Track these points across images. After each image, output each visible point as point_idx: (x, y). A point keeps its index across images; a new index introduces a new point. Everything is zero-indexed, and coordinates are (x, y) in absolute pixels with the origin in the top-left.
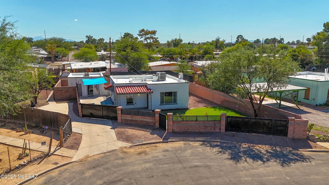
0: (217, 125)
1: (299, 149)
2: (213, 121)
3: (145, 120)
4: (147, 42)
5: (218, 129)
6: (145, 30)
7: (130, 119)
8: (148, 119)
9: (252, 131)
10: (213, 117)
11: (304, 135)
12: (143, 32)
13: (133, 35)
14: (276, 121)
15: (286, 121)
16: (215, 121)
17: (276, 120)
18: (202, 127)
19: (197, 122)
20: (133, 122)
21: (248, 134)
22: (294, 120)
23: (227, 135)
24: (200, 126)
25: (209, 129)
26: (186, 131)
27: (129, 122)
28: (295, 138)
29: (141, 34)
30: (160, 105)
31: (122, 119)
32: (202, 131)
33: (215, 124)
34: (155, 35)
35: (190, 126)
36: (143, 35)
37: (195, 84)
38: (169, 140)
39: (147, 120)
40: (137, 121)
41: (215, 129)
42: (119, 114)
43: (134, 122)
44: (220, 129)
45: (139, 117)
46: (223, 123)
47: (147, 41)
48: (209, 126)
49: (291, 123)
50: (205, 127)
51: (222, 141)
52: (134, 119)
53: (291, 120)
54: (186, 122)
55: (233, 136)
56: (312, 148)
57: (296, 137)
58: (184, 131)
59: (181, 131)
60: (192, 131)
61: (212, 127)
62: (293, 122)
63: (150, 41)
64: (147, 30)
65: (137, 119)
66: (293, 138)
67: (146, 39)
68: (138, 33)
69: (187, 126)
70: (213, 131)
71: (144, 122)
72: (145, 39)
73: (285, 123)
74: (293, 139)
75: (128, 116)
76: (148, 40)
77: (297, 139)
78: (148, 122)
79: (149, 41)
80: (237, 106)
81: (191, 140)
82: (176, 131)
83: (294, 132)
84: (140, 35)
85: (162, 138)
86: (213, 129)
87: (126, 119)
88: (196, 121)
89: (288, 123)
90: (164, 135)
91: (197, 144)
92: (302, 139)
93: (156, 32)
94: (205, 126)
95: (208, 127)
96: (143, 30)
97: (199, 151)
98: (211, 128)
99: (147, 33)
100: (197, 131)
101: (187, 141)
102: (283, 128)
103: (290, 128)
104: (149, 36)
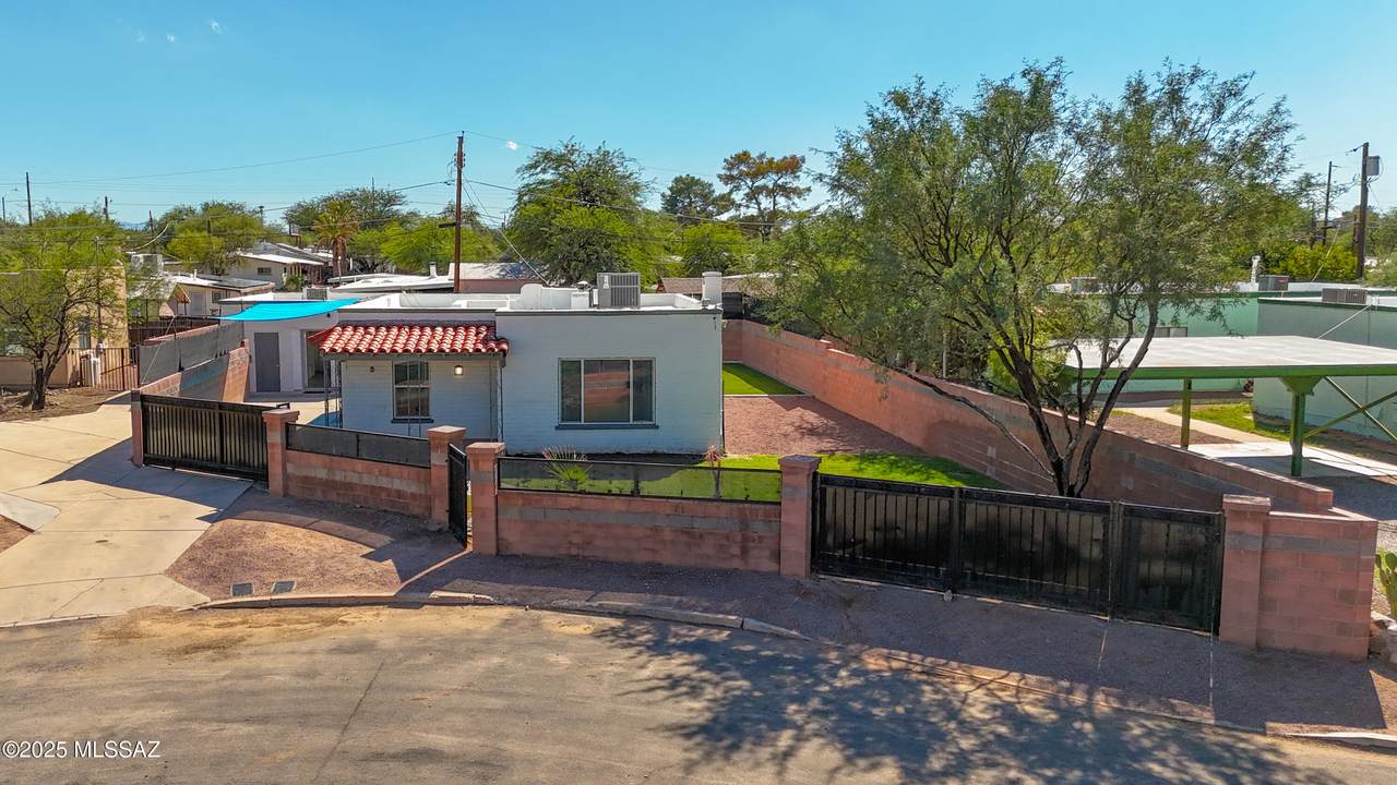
0: (758, 527)
1: (1270, 724)
2: (735, 505)
3: (384, 482)
4: (759, 209)
5: (767, 553)
6: (754, 155)
7: (322, 474)
8: (401, 482)
9: (975, 577)
10: (734, 477)
11: (1343, 630)
12: (743, 167)
13: (711, 185)
14: (1135, 523)
15: (1208, 520)
16: (746, 501)
17: (1130, 511)
18: (668, 535)
19: (637, 504)
20: (333, 496)
21: (948, 595)
22: (1259, 514)
23: (807, 594)
24: (656, 530)
25: (708, 548)
26: (574, 551)
27: (319, 496)
28: (1277, 644)
29: (735, 173)
30: (557, 428)
31: (286, 477)
32: (667, 558)
33: (744, 525)
34: (798, 177)
35: (599, 526)
36: (742, 176)
37: (828, 346)
38: (436, 594)
39: (397, 485)
40: (350, 486)
41: (745, 552)
42: (275, 450)
43: (338, 494)
44: (777, 556)
45: (359, 465)
46: (797, 516)
47: (759, 204)
48: (709, 534)
49: (1239, 533)
50: (685, 538)
51: (751, 623)
52: (339, 477)
53: (1240, 513)
54: (574, 501)
55: (848, 603)
56: (1380, 724)
57: (1283, 636)
58: (563, 551)
59: (549, 553)
60: (613, 557)
61: (727, 538)
62: (1252, 528)
63: (775, 204)
64: (762, 156)
65: (353, 478)
66: (1259, 647)
67: (753, 196)
68: (723, 172)
69: (583, 524)
70: (736, 564)
71: (383, 496)
72: (747, 195)
73: (1202, 539)
74: (1261, 655)
75: (314, 458)
76: (762, 198)
77: (1293, 651)
78: (399, 494)
79: (766, 203)
80: (991, 452)
81: (565, 603)
82: (519, 549)
83: (1264, 604)
84: (727, 179)
85: (402, 582)
86: (736, 550)
87: (306, 477)
88: (632, 494)
89: (1219, 539)
90: (432, 568)
91: (581, 626)
92: (1332, 655)
93: (804, 162)
94: (688, 532)
95: (701, 536)
96: (743, 158)
97: (557, 664)
98: (721, 546)
99: (761, 168)
100: (642, 557)
101: (537, 609)
102: (1188, 572)
103: (1238, 573)
104: (768, 181)
